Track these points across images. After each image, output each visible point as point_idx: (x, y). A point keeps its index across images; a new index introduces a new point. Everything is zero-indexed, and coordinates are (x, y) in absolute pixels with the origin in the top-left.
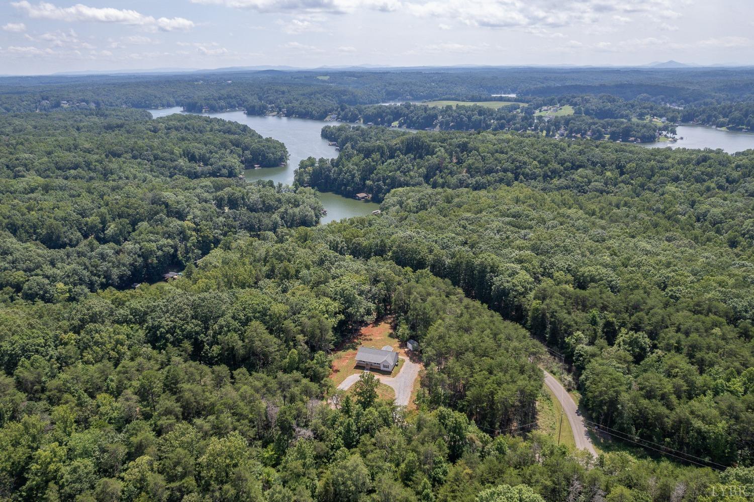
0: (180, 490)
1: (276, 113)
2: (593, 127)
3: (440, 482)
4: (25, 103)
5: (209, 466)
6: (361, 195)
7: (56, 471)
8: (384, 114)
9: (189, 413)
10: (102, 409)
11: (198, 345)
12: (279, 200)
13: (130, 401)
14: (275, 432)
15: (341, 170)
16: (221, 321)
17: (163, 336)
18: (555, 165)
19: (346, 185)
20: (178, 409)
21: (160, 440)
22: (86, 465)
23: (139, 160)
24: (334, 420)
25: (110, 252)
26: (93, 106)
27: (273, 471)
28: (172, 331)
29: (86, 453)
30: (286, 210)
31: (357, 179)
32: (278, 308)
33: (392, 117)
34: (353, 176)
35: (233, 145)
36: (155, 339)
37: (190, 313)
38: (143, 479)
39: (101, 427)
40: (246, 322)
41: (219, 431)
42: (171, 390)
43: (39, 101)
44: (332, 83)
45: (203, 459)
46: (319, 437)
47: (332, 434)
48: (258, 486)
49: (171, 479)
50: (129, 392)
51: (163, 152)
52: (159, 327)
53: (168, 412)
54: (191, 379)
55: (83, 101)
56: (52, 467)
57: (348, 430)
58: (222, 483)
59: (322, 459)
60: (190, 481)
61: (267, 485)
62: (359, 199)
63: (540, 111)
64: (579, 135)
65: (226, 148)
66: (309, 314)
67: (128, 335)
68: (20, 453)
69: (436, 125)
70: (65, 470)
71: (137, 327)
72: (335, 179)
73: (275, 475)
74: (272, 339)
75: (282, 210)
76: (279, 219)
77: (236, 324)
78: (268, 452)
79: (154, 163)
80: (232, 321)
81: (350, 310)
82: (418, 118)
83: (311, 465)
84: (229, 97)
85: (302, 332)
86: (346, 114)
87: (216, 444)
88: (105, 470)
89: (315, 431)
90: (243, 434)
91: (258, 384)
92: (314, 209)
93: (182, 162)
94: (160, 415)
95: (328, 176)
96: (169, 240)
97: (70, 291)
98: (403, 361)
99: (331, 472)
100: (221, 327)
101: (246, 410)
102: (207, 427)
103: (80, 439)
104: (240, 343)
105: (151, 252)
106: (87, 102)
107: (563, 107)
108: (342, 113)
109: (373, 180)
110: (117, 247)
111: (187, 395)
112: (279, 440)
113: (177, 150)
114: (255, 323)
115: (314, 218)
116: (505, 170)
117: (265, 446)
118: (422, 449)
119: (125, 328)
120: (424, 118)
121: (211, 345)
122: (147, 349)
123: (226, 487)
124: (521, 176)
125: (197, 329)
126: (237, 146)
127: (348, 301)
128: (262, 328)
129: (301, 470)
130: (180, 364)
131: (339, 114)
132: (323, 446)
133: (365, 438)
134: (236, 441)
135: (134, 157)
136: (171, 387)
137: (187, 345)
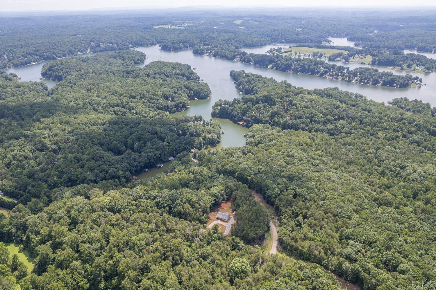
0: (166, 251)
1: (209, 54)
2: (374, 77)
3: (228, 256)
4: (83, 45)
5: (173, 246)
6: (241, 123)
7: (137, 243)
8: (264, 61)
9: (169, 231)
10: (145, 227)
11: (170, 208)
12: (203, 131)
13: (153, 226)
14: (190, 238)
15: (233, 109)
16: (177, 201)
17: (160, 205)
18: (330, 117)
19: (235, 117)
20: (165, 229)
21: (161, 238)
22: (143, 242)
23: (143, 100)
24: (206, 236)
25: (137, 157)
26: (115, 45)
27: (189, 248)
28: (163, 204)
29: (143, 240)
30: (205, 136)
31: (240, 115)
32: (195, 199)
33: (268, 63)
34: (238, 113)
35: (185, 88)
36: (158, 205)
37: (168, 198)
38: (158, 247)
39: (145, 233)
40: (185, 203)
41: (176, 237)
42: (164, 224)
43: (90, 43)
44: (242, 26)
45: (172, 244)
46: (201, 240)
47: (205, 240)
48: (185, 252)
49: (164, 248)
50: (152, 223)
51: (154, 95)
52: (159, 202)
53: (163, 230)
54: (169, 221)
55: (111, 43)
56: (136, 242)
57: (209, 239)
58: (176, 250)
59: (201, 246)
60: (168, 249)
61: (187, 252)
62: (240, 125)
63: (353, 58)
64: (366, 81)
65: (182, 89)
66: (203, 202)
67: (150, 203)
68: (127, 238)
69: (291, 69)
70: (139, 243)
71: (153, 200)
72: (230, 113)
73: (189, 249)
74: (192, 209)
75: (203, 135)
76: (202, 140)
77: (182, 203)
78: (188, 243)
79: (150, 101)
80: (180, 202)
81: (217, 200)
82: (281, 65)
83: (198, 248)
84: (185, 41)
85: (201, 208)
86: (245, 58)
87: (174, 240)
88: (147, 244)
89: (200, 239)
90: (182, 238)
91: (187, 225)
92: (218, 134)
93: (162, 100)
94: (161, 231)
95: (227, 112)
96: (158, 152)
97: (124, 174)
98: (231, 218)
99: (203, 250)
100: (177, 203)
101: (183, 232)
102: (173, 235)
103: (141, 236)
104: (182, 210)
105: (152, 157)
106: (113, 44)
107: (367, 56)
108: (243, 58)
109: (246, 117)
110: (139, 154)
111: (168, 226)
112: (191, 240)
113: (160, 93)
114: (187, 204)
115: (217, 139)
116: (306, 118)
117: (187, 241)
118: (225, 247)
119: (149, 201)
120: (284, 65)
121: (174, 208)
122: (156, 209)
123: (177, 251)
124: (313, 122)
125: (170, 203)
126: (187, 89)
127: (217, 197)
128: (189, 206)
129: (195, 249)
130: (166, 216)
131: (241, 58)
132: (202, 243)
133: (212, 242)
134: (179, 240)
135: (141, 98)
136: (164, 222)
137: (167, 208)
